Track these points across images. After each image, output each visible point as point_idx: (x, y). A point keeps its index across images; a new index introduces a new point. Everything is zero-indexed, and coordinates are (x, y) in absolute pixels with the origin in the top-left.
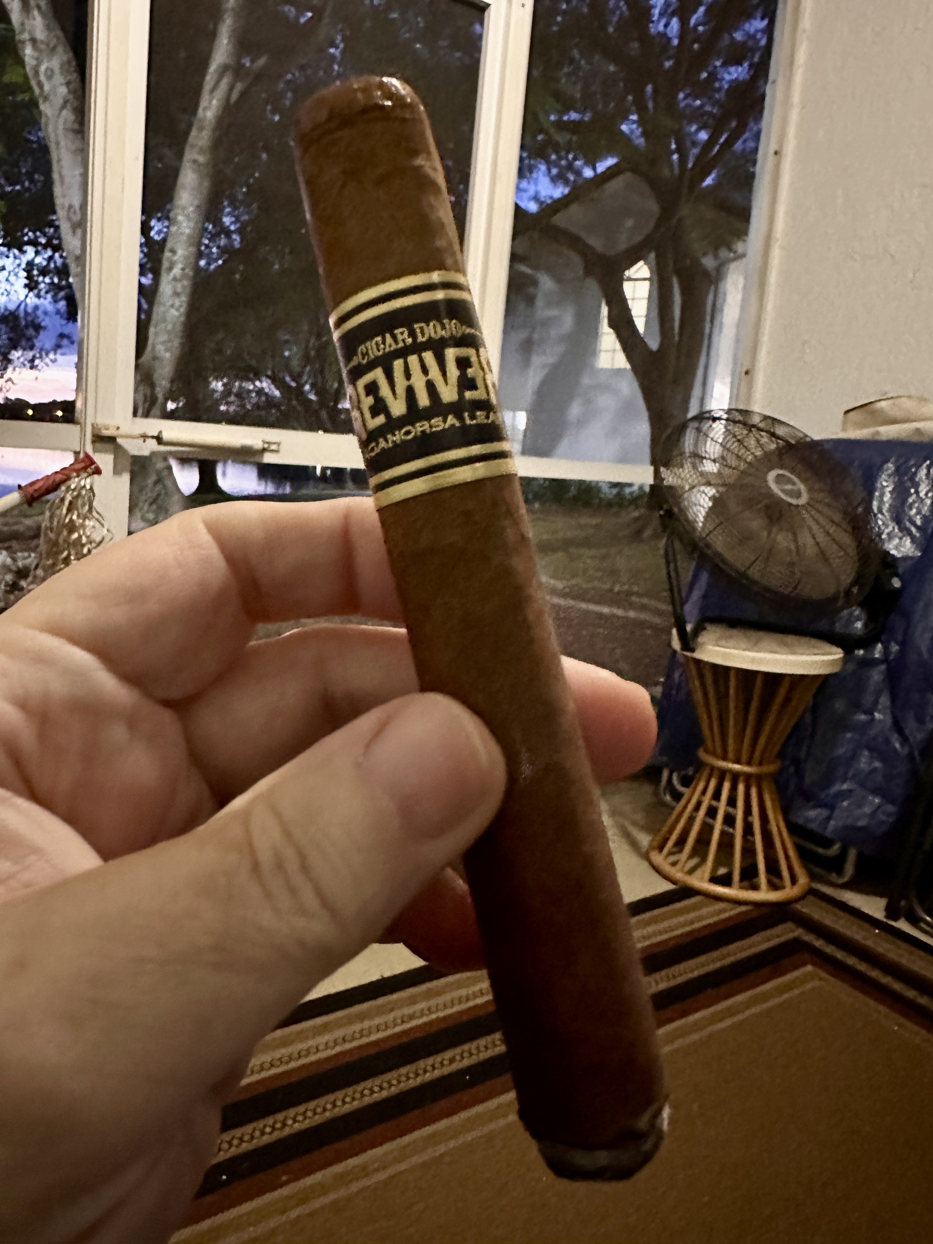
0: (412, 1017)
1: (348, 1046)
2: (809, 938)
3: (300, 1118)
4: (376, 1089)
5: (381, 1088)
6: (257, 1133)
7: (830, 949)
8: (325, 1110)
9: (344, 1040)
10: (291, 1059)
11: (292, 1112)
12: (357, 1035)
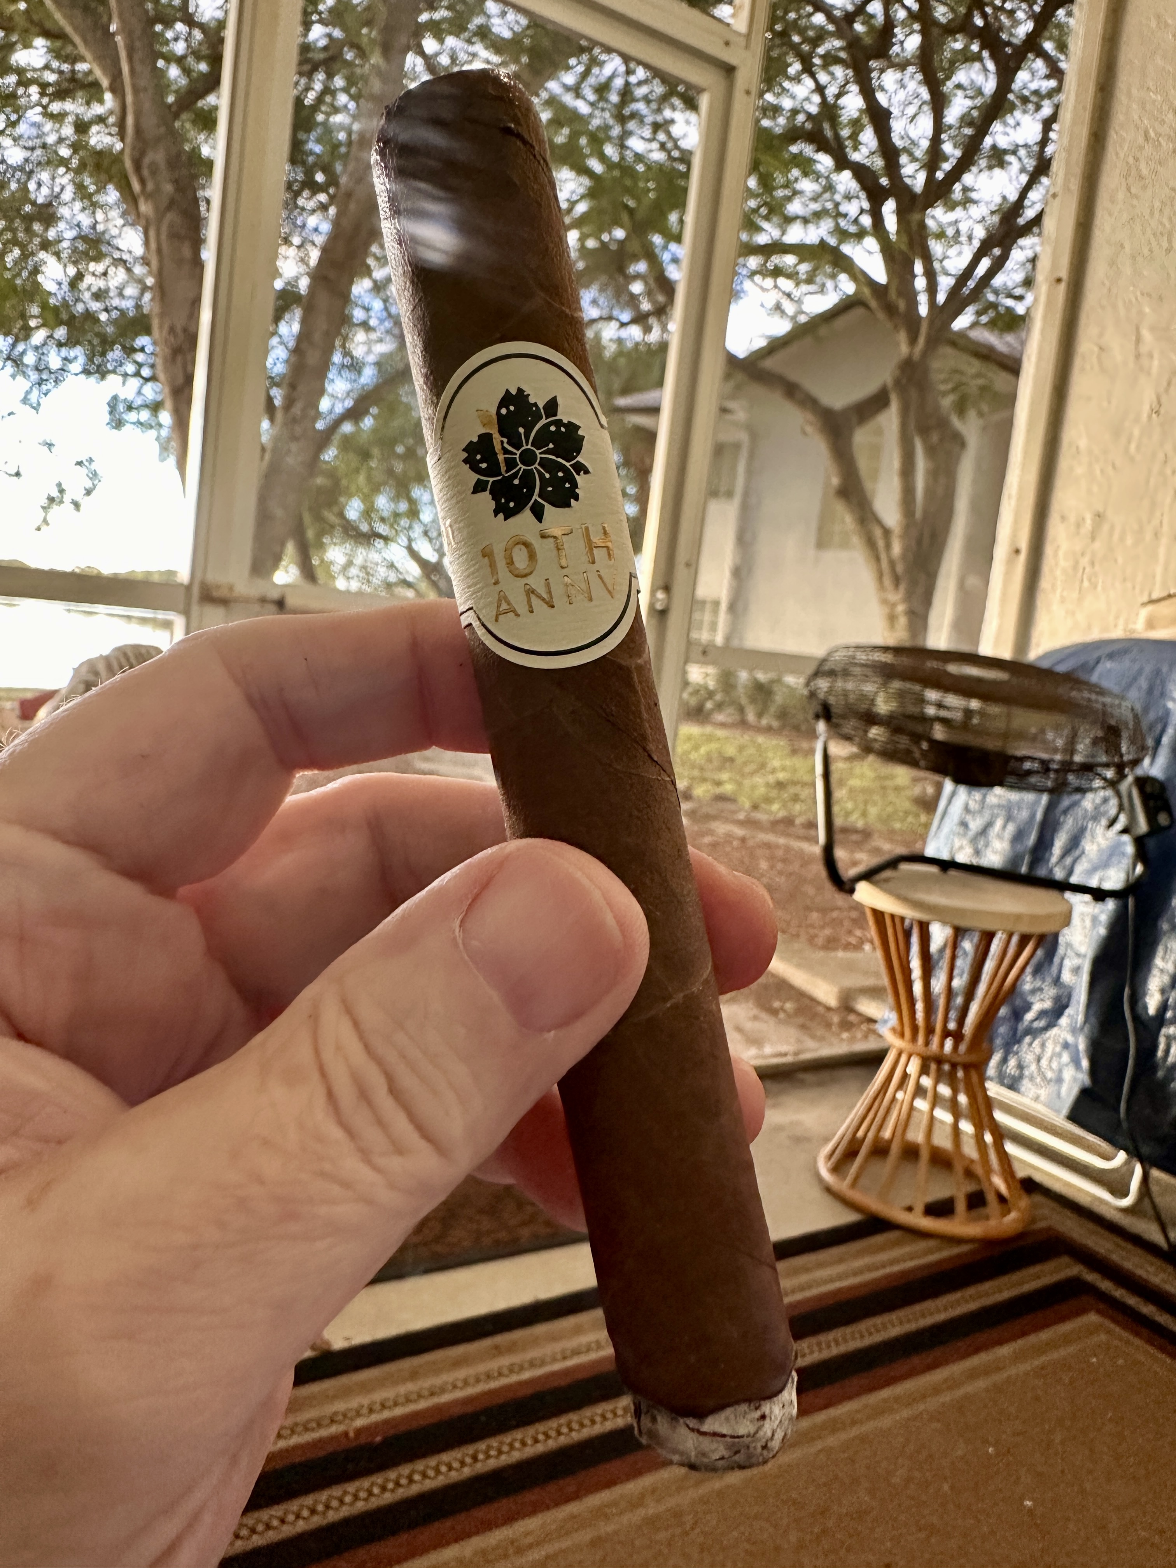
0: (576, 1352)
1: (493, 1385)
2: (1091, 1277)
3: (431, 1473)
4: (529, 1442)
5: (536, 1441)
6: (376, 1490)
7: (1119, 1293)
8: (463, 1463)
9: (489, 1377)
10: (420, 1396)
11: (420, 1465)
12: (505, 1371)
